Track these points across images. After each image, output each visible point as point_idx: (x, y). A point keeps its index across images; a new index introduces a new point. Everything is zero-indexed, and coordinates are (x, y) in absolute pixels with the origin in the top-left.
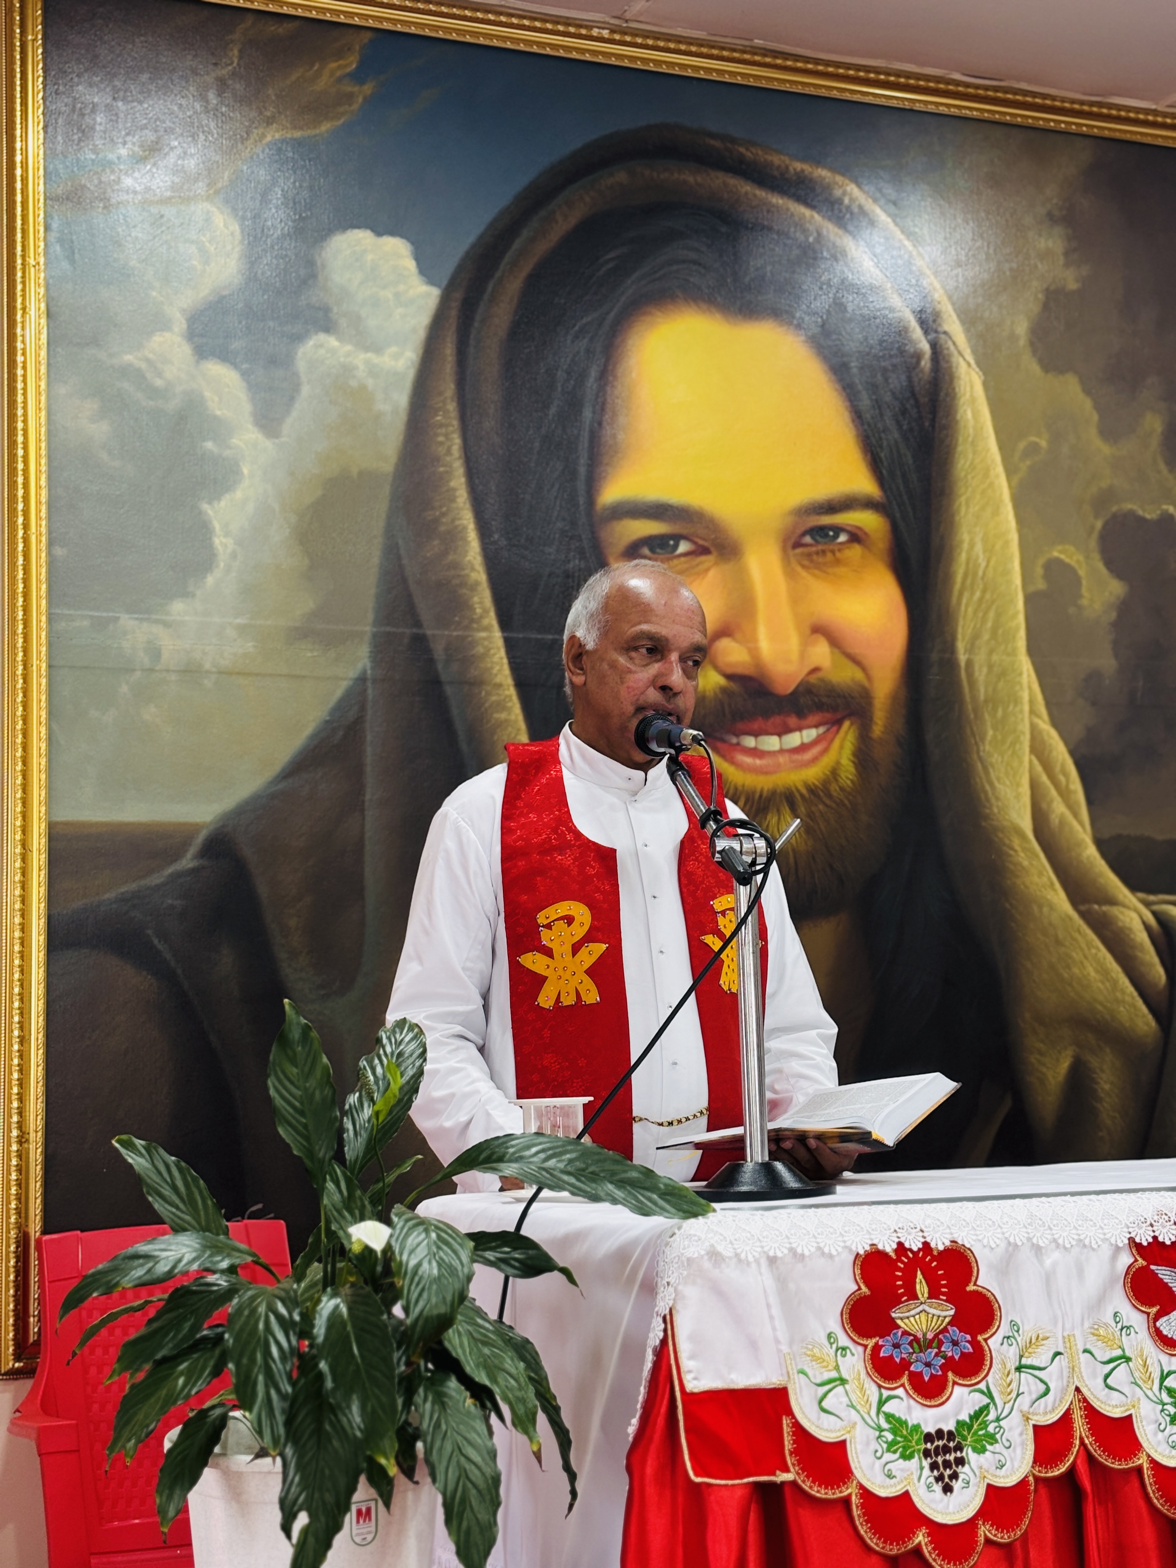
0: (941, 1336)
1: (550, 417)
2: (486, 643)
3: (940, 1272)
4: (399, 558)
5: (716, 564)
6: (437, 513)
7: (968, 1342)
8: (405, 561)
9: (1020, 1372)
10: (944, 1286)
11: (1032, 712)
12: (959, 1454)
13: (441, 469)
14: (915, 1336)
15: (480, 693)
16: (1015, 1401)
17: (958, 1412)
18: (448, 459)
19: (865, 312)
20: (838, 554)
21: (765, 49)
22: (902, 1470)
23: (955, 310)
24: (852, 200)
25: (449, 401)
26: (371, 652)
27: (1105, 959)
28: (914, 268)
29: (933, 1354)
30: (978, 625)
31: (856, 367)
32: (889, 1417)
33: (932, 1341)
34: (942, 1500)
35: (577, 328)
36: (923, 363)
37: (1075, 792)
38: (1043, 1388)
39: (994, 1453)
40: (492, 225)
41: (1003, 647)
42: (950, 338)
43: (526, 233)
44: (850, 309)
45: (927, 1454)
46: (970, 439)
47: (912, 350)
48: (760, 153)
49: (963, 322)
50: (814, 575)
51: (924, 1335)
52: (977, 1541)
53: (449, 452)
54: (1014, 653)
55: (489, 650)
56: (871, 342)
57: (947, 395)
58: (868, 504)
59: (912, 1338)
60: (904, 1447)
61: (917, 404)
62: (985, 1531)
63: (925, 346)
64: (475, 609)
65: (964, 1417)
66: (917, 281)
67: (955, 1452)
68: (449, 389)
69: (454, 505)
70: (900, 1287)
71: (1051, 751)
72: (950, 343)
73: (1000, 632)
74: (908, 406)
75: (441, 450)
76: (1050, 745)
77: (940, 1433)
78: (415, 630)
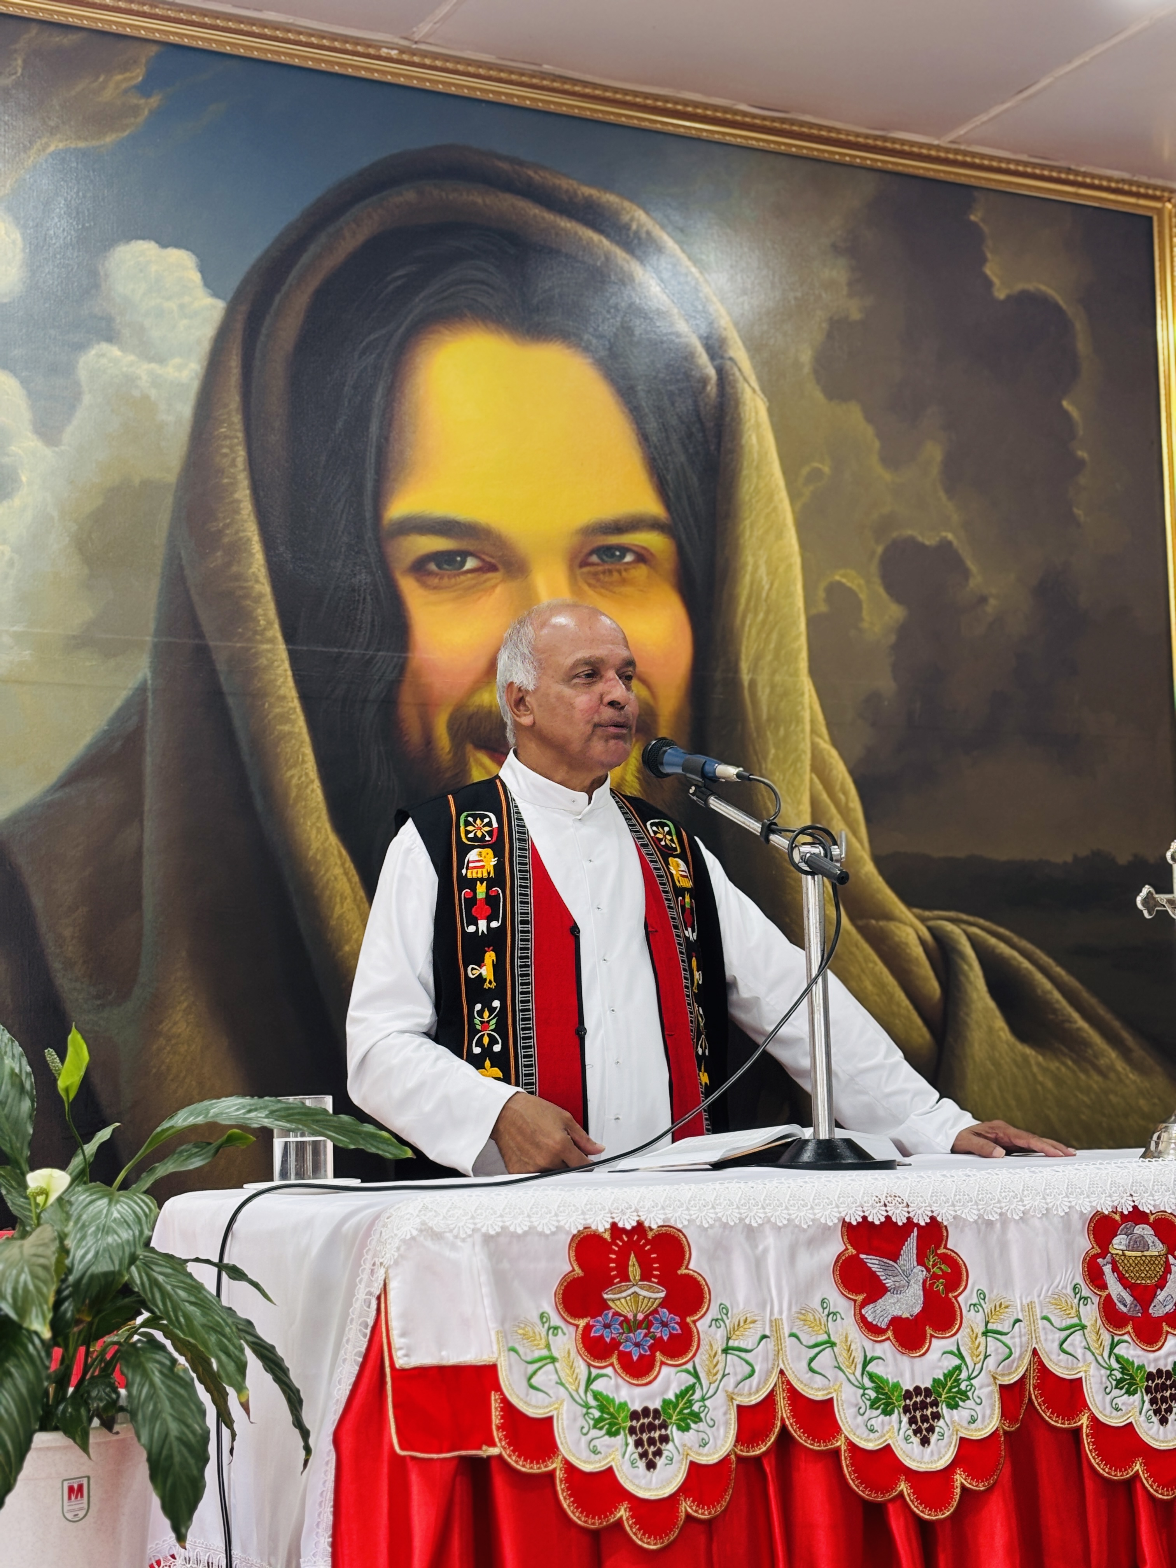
0: (650, 1318)
1: (337, 432)
2: (270, 655)
3: (653, 1256)
4: (181, 568)
5: (503, 581)
6: (221, 525)
7: (677, 1323)
8: (187, 572)
9: (727, 1354)
10: (656, 1269)
11: (813, 731)
12: (663, 1432)
13: (226, 481)
14: (625, 1317)
15: (264, 705)
16: (721, 1381)
17: (666, 1390)
18: (232, 471)
19: (653, 336)
20: (624, 574)
21: (554, 75)
22: (608, 1446)
23: (741, 337)
24: (640, 226)
25: (234, 413)
26: (151, 662)
27: (881, 973)
28: (701, 295)
29: (642, 1335)
30: (762, 646)
31: (643, 390)
32: (596, 1396)
33: (642, 1322)
34: (645, 1477)
35: (364, 343)
36: (709, 388)
37: (854, 810)
38: (748, 1369)
39: (698, 1431)
40: (278, 240)
41: (785, 668)
42: (736, 364)
43: (313, 249)
44: (637, 333)
45: (632, 1430)
46: (755, 464)
47: (698, 375)
48: (548, 176)
49: (748, 349)
50: (601, 594)
51: (635, 1316)
52: (678, 1517)
53: (233, 464)
54: (796, 674)
55: (273, 663)
56: (659, 366)
57: (733, 419)
58: (654, 525)
59: (622, 1318)
60: (610, 1424)
61: (703, 429)
62: (686, 1507)
63: (711, 372)
64: (259, 621)
65: (671, 1396)
66: (704, 307)
67: (660, 1429)
68: (233, 400)
69: (237, 517)
70: (613, 1269)
71: (831, 770)
72: (736, 370)
73: (783, 652)
74: (694, 430)
75: (226, 462)
76: (831, 764)
77: (646, 1411)
78: (196, 641)
